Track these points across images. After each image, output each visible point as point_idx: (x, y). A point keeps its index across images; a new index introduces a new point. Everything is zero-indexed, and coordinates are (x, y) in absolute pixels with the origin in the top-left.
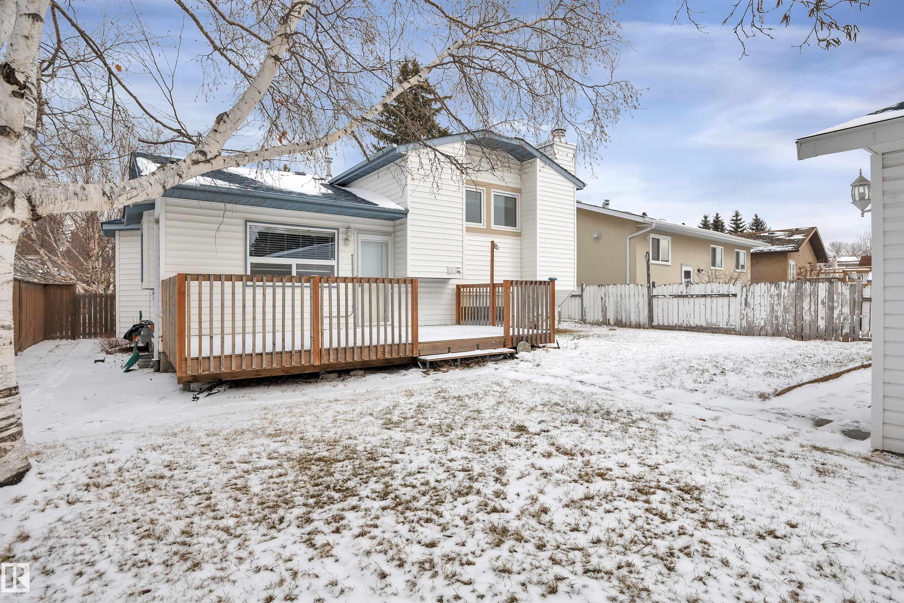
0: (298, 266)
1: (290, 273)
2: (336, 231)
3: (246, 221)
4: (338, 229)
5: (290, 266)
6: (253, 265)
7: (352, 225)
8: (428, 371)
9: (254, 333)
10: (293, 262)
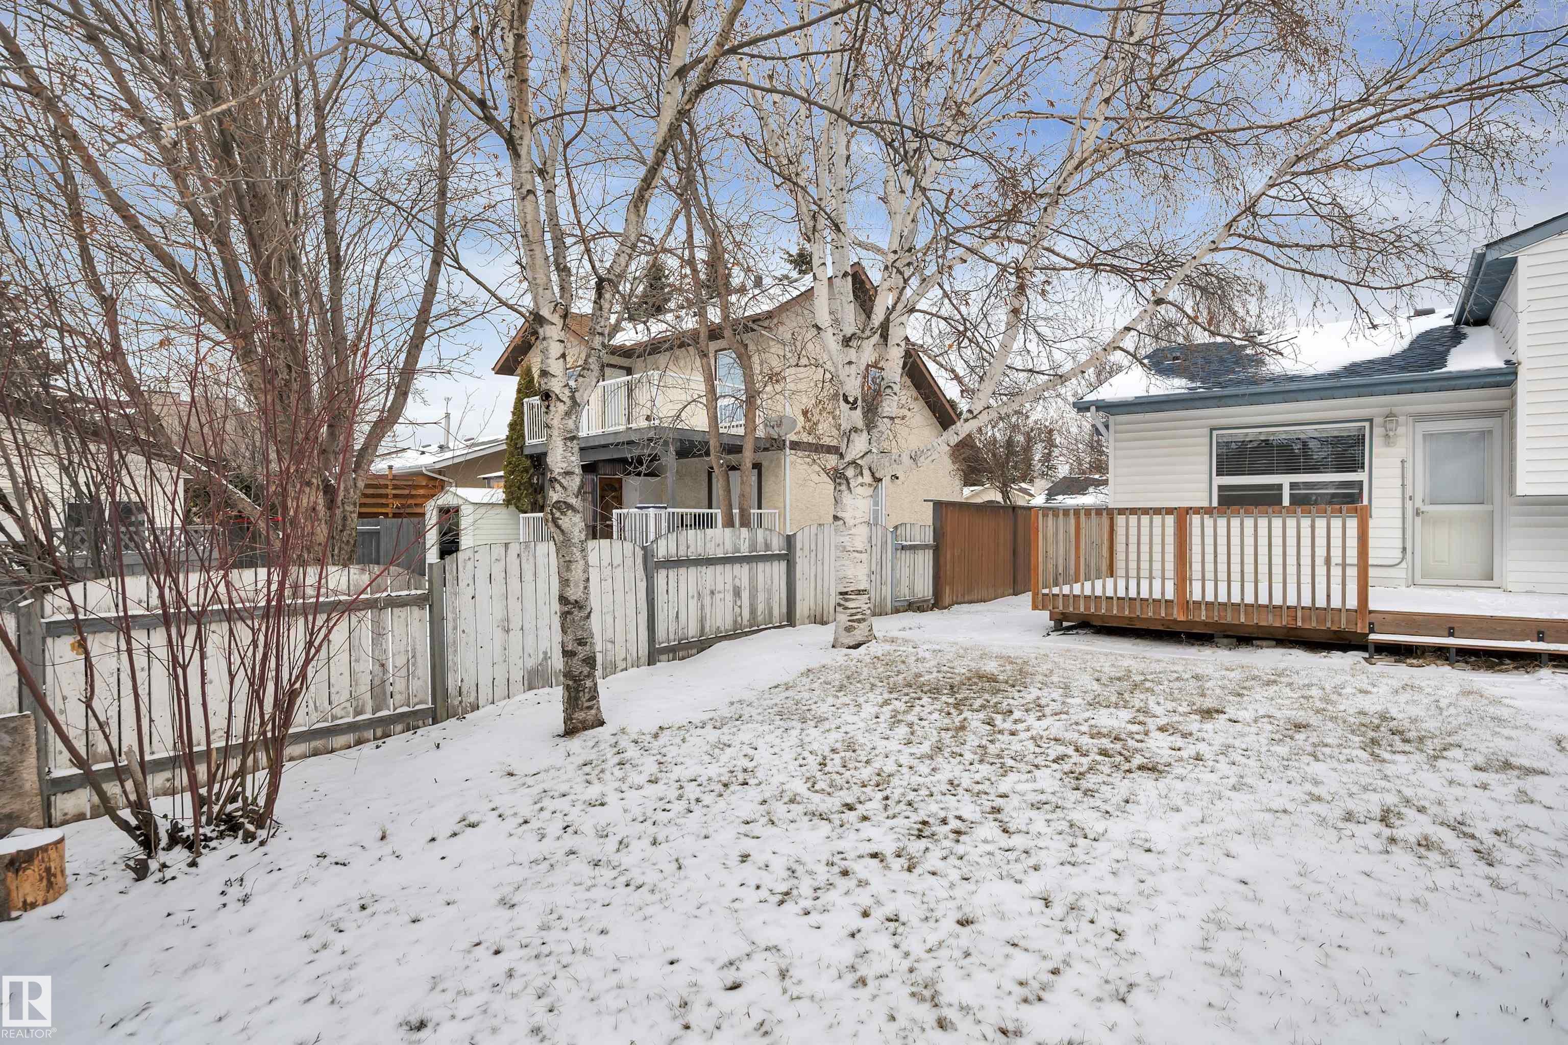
0: (1293, 486)
1: (1280, 496)
2: (1367, 424)
3: (1212, 430)
4: (1371, 421)
5: (1280, 487)
6: (1221, 488)
7: (1395, 410)
8: (1371, 657)
9: (1203, 580)
10: (1285, 480)
